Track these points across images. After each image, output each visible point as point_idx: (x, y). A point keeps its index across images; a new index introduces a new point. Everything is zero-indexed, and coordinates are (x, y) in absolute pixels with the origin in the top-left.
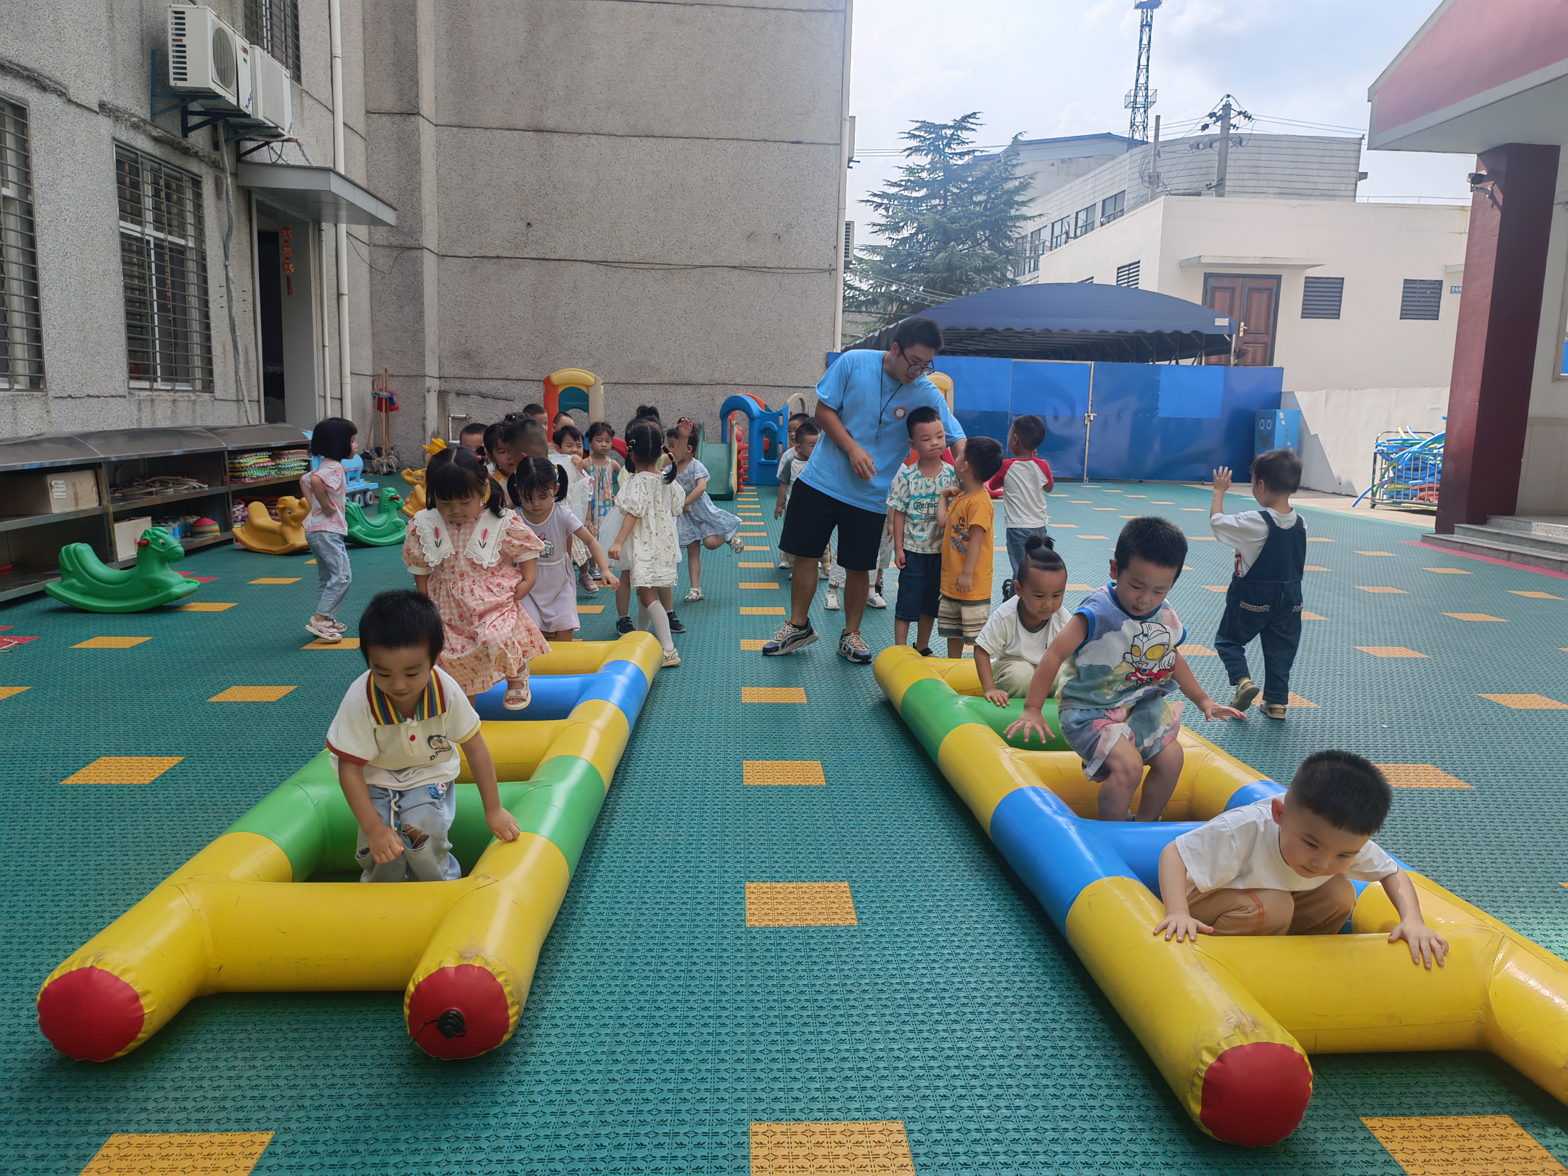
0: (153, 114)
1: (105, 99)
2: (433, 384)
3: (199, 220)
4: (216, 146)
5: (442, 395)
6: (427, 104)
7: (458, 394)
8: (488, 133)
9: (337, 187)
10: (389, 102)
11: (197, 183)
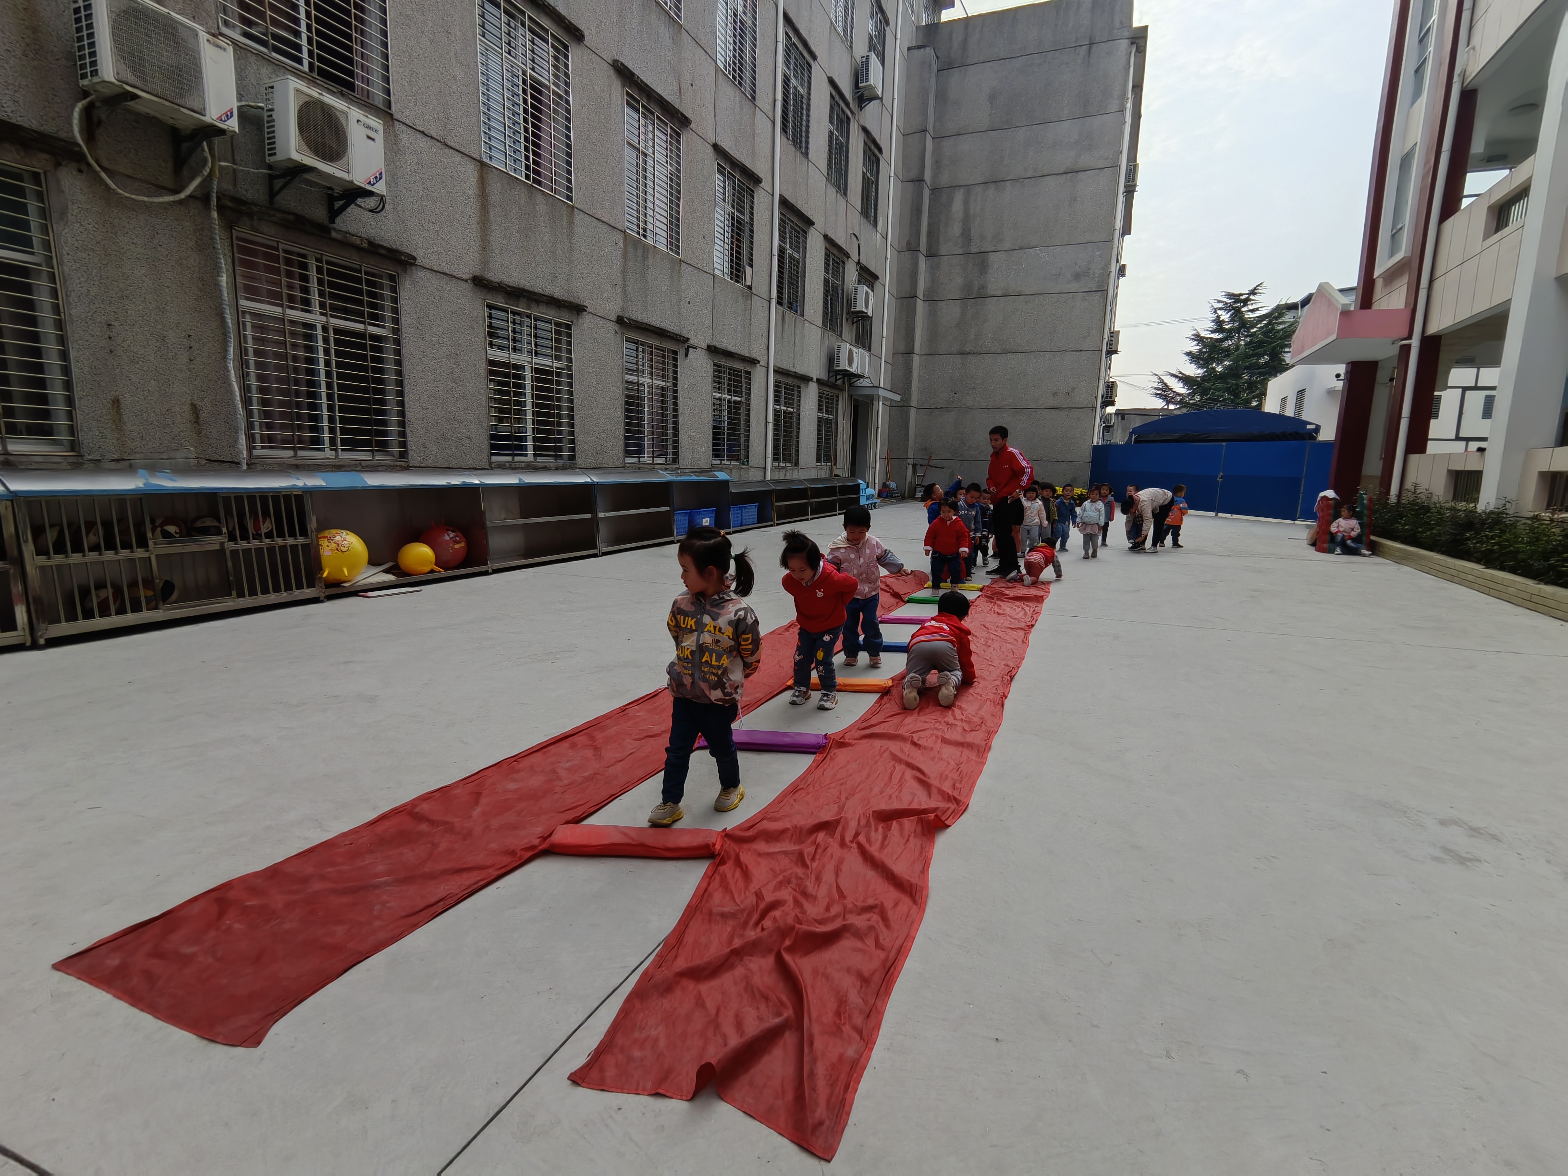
0: (829, 377)
1: (818, 377)
2: (911, 461)
3: (837, 409)
4: (844, 383)
5: (914, 466)
6: (917, 348)
7: (921, 465)
8: (941, 356)
9: (882, 393)
10: (902, 349)
11: (837, 397)
